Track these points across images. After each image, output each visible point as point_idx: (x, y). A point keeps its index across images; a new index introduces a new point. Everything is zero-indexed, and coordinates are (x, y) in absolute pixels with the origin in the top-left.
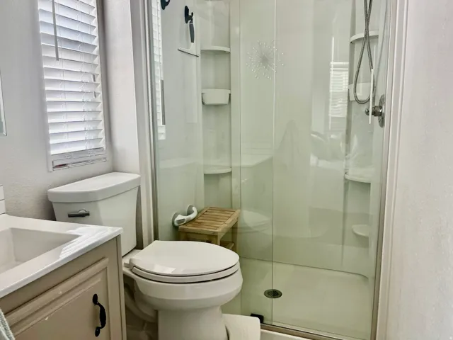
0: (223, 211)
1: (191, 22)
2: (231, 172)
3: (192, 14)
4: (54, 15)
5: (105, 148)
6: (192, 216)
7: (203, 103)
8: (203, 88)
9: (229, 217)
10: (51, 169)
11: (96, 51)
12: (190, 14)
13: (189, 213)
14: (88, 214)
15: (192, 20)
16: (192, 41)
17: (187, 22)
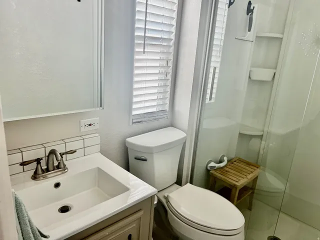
0: (248, 164)
1: (252, 14)
2: (262, 135)
3: (254, 7)
4: (145, 29)
5: (168, 110)
6: (222, 165)
7: (250, 77)
8: (252, 67)
9: (252, 172)
10: (131, 124)
11: (172, 43)
12: (252, 8)
13: (221, 162)
14: (146, 160)
15: (253, 12)
16: (249, 30)
17: (248, 14)
